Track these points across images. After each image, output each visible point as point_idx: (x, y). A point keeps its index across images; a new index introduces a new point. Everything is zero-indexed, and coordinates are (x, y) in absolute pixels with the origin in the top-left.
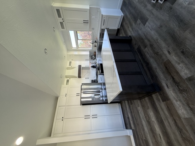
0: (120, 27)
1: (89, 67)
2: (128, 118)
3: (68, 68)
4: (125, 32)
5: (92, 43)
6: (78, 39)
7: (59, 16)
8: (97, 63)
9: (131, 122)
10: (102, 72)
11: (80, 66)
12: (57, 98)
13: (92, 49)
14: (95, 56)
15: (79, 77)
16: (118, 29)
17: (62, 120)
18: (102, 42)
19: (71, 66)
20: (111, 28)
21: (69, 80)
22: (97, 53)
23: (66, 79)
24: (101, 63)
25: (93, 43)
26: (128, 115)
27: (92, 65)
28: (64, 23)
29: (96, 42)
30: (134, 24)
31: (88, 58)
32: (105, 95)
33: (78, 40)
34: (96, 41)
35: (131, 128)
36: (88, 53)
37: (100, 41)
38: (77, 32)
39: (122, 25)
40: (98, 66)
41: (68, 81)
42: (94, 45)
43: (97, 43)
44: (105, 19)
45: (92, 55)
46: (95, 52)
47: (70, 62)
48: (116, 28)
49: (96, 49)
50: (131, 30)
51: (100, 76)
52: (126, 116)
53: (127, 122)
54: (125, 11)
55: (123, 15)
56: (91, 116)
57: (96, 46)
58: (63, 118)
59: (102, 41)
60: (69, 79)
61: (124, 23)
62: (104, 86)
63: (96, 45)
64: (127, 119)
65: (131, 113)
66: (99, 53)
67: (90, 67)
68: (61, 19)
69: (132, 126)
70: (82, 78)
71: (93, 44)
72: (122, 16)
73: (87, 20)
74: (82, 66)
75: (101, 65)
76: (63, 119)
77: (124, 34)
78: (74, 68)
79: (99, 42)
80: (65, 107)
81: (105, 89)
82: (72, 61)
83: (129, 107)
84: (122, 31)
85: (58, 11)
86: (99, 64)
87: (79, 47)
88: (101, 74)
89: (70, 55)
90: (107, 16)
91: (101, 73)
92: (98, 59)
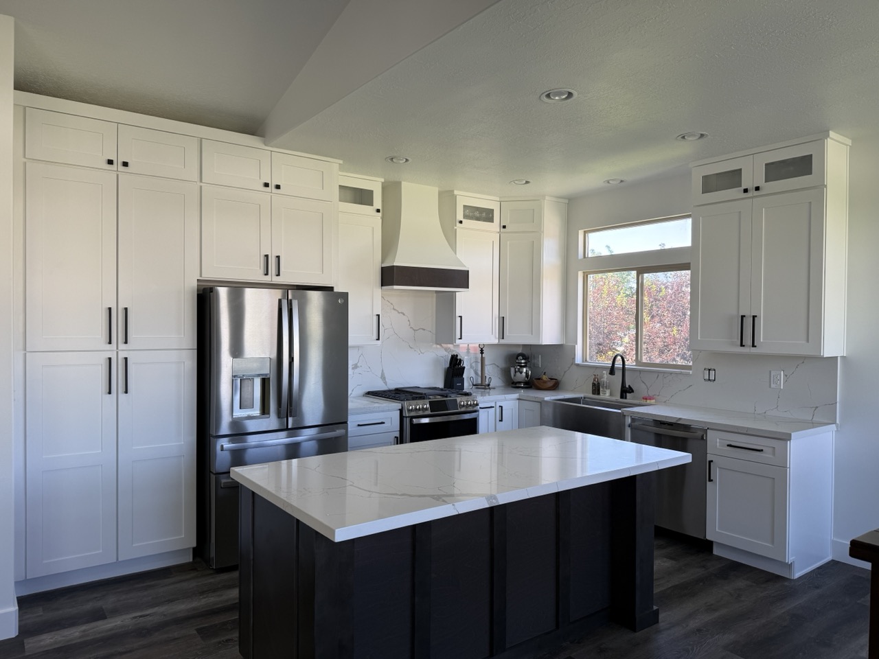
0: (720, 558)
1: (452, 341)
2: (99, 615)
3: (446, 199)
4: (685, 591)
5: (619, 363)
6: (641, 271)
7: (776, 171)
8: (483, 400)
9: (73, 634)
10: (419, 433)
11: (459, 279)
12: (252, 126)
13: (578, 360)
14: (530, 384)
15: (390, 276)
16: (710, 544)
17: (110, 162)
18: (621, 437)
19: (460, 216)
20: (715, 495)
21: (371, 204)
22: (549, 397)
23: (373, 184)
24: (482, 425)
25: (619, 374)
26: (115, 612)
27: (466, 364)
28: (736, 193)
29: (626, 391)
30: (729, 638)
31: (518, 337)
32: (250, 454)
33: (634, 273)
34: (631, 390)
35: (26, 631)
36: (549, 335)
37: (628, 421)
38: (685, 267)
39: (733, 569)
40: (462, 400)
41: (362, 197)
42: (606, 376)
43: (617, 397)
44: (767, 455)
45: (539, 362)
46: (555, 386)
47: (486, 215)
48: (716, 530)
49: (575, 390)
50: (693, 624)
51: (389, 413)
52: (109, 601)
53: (67, 609)
54: (817, 587)
55: (797, 574)
56: (122, 355)
57: (596, 388)
58: (125, 164)
59: (628, 432)
60: (378, 203)
61: (741, 583)
62: (313, 444)
63: (605, 395)
64: (89, 606)
65: (141, 632)
66: (549, 411)
67: (453, 349)
68: (760, 180)
69: (48, 640)
70: (378, 291)
71: (612, 371)
72: (790, 566)
73: (761, 337)
74: (461, 295)
75: (470, 427)
76: (114, 167)
77: (676, 580)
78: (451, 238)
79: (623, 416)
80: (196, 177)
81: (293, 452)
82: (495, 226)
83: (179, 621)
84: (693, 573)
85: (803, 166)
86: (474, 408)
87: (591, 277)
88: (407, 422)
89: (535, 218)
90: (783, 467)
91: (412, 426)
92: (510, 401)
